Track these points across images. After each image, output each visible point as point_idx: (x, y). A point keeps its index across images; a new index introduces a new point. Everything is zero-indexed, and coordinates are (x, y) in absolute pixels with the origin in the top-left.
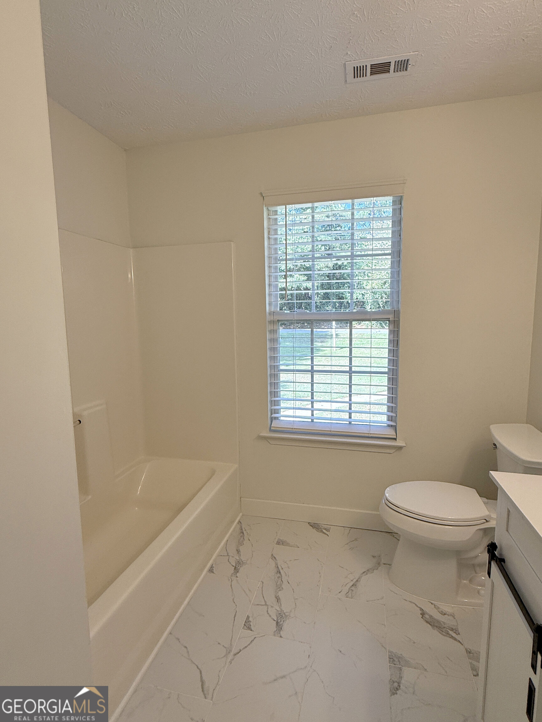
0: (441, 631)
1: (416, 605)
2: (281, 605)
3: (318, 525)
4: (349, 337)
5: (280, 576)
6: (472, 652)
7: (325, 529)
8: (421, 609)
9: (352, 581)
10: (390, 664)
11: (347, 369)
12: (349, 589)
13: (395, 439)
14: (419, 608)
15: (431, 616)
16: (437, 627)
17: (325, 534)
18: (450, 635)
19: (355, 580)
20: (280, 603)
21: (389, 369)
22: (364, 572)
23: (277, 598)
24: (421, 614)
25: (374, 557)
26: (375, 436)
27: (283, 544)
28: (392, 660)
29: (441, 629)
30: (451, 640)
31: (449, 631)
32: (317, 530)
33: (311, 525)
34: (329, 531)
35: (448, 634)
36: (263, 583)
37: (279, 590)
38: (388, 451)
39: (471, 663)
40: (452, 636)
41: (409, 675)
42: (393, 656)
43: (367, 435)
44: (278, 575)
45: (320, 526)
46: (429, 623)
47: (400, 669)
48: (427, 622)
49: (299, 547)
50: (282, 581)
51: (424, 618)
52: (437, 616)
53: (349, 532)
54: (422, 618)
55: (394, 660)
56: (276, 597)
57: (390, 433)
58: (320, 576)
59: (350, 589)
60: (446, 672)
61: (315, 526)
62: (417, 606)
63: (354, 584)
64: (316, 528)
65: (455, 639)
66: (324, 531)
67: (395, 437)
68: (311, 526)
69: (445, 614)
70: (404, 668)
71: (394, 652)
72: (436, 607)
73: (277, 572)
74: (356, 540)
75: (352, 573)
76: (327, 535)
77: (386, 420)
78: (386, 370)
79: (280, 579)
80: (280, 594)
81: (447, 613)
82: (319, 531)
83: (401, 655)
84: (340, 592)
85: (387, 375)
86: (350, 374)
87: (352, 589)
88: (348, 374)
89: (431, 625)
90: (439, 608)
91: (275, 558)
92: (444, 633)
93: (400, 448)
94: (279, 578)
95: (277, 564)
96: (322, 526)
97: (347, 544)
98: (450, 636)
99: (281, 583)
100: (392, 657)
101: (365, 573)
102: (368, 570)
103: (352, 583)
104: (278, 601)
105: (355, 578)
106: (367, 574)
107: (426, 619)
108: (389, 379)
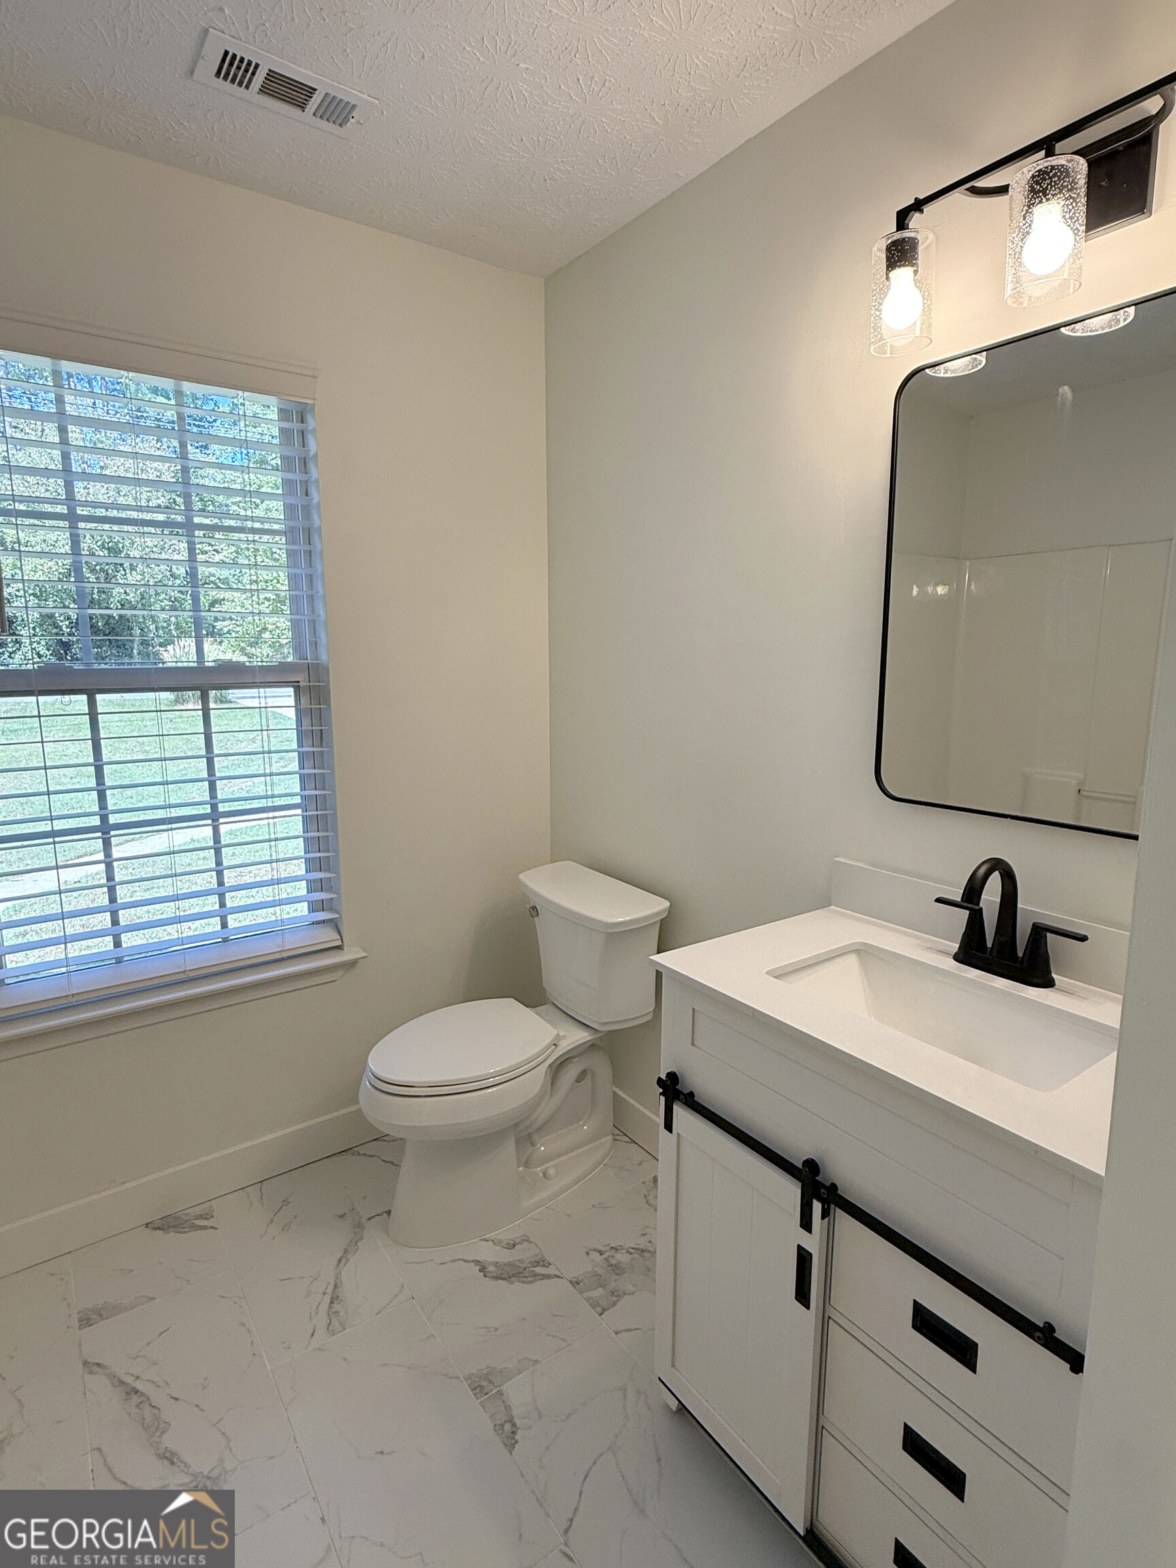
0: (524, 1279)
1: (463, 1260)
2: (186, 1465)
3: (176, 1218)
4: (203, 731)
5: (141, 1399)
6: (580, 1279)
7: (201, 1217)
8: (477, 1262)
9: (324, 1293)
10: (479, 1401)
11: (207, 809)
12: (328, 1314)
13: (339, 948)
14: (473, 1261)
15: (496, 1264)
16: (514, 1275)
17: (205, 1228)
18: (539, 1275)
19: (331, 1288)
20: (182, 1462)
21: (304, 797)
22: (340, 1260)
23: (166, 1457)
24: (480, 1271)
25: (342, 1216)
26: (293, 953)
27: (101, 1315)
28: (478, 1390)
29: (523, 1275)
30: (545, 1281)
31: (534, 1269)
32: (179, 1230)
33: (156, 1226)
34: (212, 1217)
35: (535, 1275)
36: (99, 1449)
37: (158, 1434)
38: (329, 977)
39: (587, 1299)
40: (543, 1275)
41: (518, 1393)
42: (477, 1380)
43: (278, 956)
44: (135, 1399)
45: (183, 1217)
46: (501, 1279)
47: (500, 1393)
48: (497, 1278)
49: (153, 1299)
50: (154, 1407)
51: (488, 1274)
52: (506, 1256)
53: (262, 1194)
54: (485, 1276)
55: (481, 1387)
56: (161, 1458)
57: (327, 936)
58: (249, 1331)
59: (332, 1313)
60: (564, 1340)
61: (169, 1224)
62: (466, 1261)
63: (332, 1298)
64: (173, 1227)
65: (548, 1277)
66: (199, 1222)
67: (339, 943)
68: (158, 1228)
69: (514, 1246)
70: (504, 1387)
71: (474, 1371)
72: (496, 1242)
73: (128, 1393)
74: (285, 1202)
75: (316, 1279)
76: (212, 1227)
77: (306, 912)
78: (297, 800)
79: (147, 1405)
80: (168, 1441)
81: (517, 1241)
82: (187, 1230)
83: (488, 1367)
84: (312, 1335)
85: (299, 811)
86: (213, 821)
87: (333, 1310)
88: (209, 822)
89: (503, 1279)
90: (500, 1241)
91: (98, 1364)
92: (530, 1279)
93: (352, 964)
94: (141, 1406)
95: (114, 1377)
96: (186, 1215)
97: (272, 1222)
98: (541, 1277)
99: (154, 1415)
100: (476, 1385)
101: (343, 1261)
102: (346, 1251)
103: (327, 1299)
104: (172, 1463)
105: (329, 1284)
106: (348, 1261)
107: (493, 1275)
108: (306, 820)
